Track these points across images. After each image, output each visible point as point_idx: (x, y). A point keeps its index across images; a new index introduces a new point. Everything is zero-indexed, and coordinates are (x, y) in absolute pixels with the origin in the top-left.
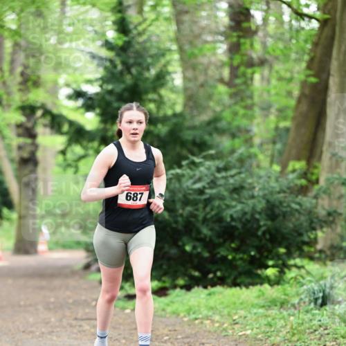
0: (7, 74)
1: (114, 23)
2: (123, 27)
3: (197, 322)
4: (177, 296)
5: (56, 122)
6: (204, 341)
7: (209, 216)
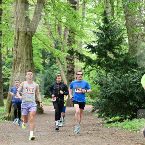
0: (62, 39)
1: (103, 20)
2: (106, 21)
3: (135, 131)
4: (127, 122)
5: (81, 57)
6: (137, 139)
7: (139, 92)
